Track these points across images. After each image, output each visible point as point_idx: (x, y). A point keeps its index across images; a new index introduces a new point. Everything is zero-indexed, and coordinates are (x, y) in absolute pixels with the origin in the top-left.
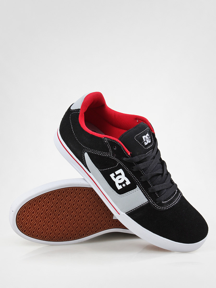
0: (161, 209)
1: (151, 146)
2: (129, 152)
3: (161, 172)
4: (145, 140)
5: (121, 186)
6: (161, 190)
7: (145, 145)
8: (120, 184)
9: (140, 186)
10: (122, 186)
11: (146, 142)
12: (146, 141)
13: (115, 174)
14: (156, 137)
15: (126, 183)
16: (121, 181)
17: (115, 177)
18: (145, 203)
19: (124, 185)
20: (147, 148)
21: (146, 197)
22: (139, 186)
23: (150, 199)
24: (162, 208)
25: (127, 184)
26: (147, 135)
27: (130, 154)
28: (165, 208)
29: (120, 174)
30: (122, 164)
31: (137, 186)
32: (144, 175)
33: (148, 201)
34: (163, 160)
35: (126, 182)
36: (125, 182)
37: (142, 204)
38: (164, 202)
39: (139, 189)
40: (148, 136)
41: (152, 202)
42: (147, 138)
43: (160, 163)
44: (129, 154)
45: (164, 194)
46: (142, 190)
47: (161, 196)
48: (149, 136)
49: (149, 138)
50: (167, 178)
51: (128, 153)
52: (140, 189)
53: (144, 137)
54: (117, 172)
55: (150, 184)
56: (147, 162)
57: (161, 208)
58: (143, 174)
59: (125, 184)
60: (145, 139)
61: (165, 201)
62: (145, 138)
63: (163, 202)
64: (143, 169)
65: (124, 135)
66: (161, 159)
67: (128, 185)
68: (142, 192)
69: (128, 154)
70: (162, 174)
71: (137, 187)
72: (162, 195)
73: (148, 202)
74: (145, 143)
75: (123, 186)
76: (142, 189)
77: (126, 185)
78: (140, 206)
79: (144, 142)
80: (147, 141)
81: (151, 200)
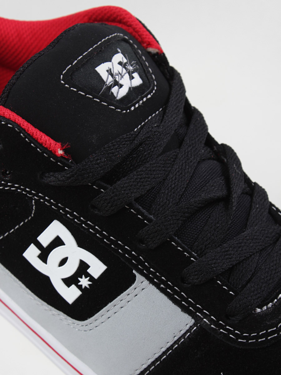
0: (257, 343)
1: (149, 96)
2: (59, 144)
3: (220, 193)
4: (110, 79)
5: (73, 286)
6: (239, 263)
7: (118, 98)
8: (68, 282)
9: (148, 269)
10: (80, 287)
11: (121, 86)
12: (116, 83)
13: (39, 245)
14: (171, 64)
15: (88, 271)
16: (70, 269)
17: (44, 256)
18: (185, 333)
19: (84, 282)
20: (133, 108)
21: (185, 310)
22: (142, 274)
23: (201, 311)
24: (262, 337)
25: (96, 276)
26: (119, 57)
27: (65, 151)
28: (273, 333)
29: (58, 242)
30: (49, 201)
31: (134, 271)
32: (150, 220)
33: (193, 321)
34: (222, 145)
35: (88, 267)
36: (83, 268)
37: (176, 338)
38: (261, 308)
39: (146, 282)
40: (120, 63)
41: (211, 320)
42: (117, 69)
43: (209, 159)
44: (60, 152)
45: (253, 275)
46: (157, 286)
47: (244, 286)
48: (125, 61)
49: (131, 68)
50: (251, 206)
51: (56, 151)
52: (151, 281)
53: (102, 70)
54: (45, 238)
55: (185, 250)
56: (148, 165)
57: (257, 338)
58: (145, 218)
59: (87, 275)
60: (112, 75)
61: (267, 304)
62: (110, 72)
63: (259, 310)
64: (137, 200)
65: (14, 84)
66: (210, 141)
67: (99, 278)
68: (163, 291)
69: (53, 154)
70: (226, 200)
71: (135, 276)
72: (249, 281)
73: (195, 325)
74: (115, 90)
75: (81, 285)
76: (158, 278)
77: (92, 279)
78: (168, 349)
79: (110, 87)
80: (121, 82)
81: (205, 316)
